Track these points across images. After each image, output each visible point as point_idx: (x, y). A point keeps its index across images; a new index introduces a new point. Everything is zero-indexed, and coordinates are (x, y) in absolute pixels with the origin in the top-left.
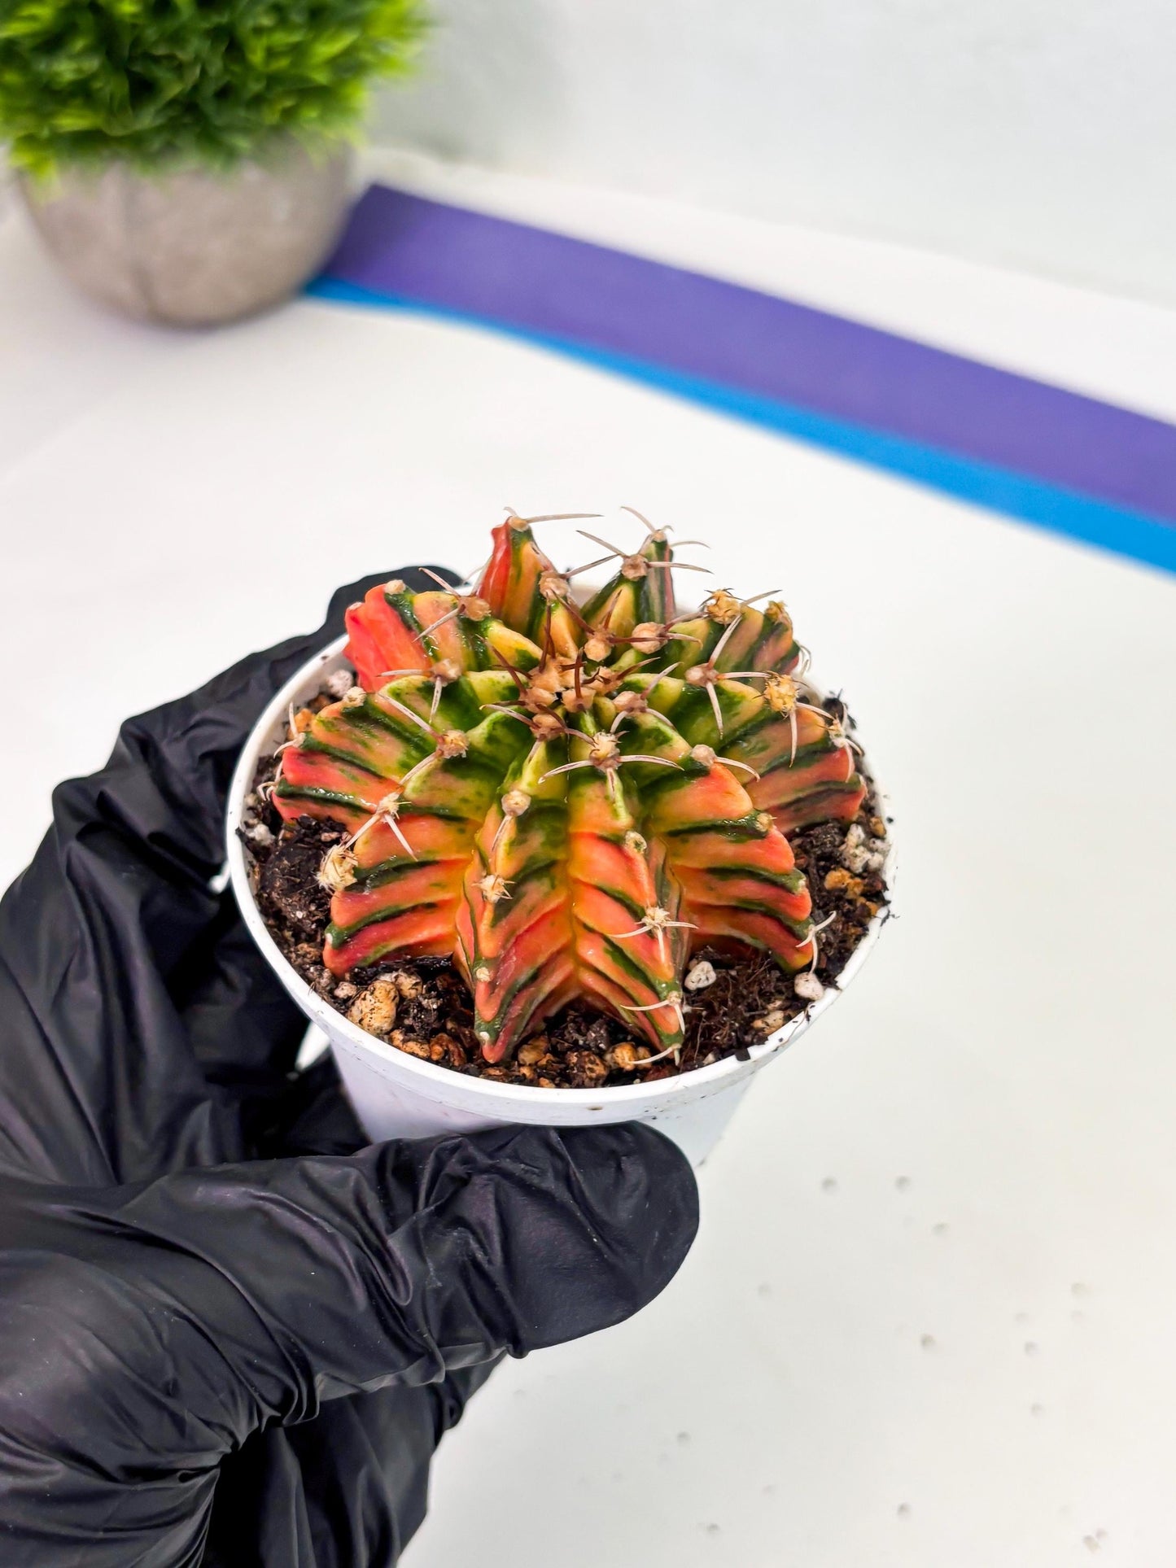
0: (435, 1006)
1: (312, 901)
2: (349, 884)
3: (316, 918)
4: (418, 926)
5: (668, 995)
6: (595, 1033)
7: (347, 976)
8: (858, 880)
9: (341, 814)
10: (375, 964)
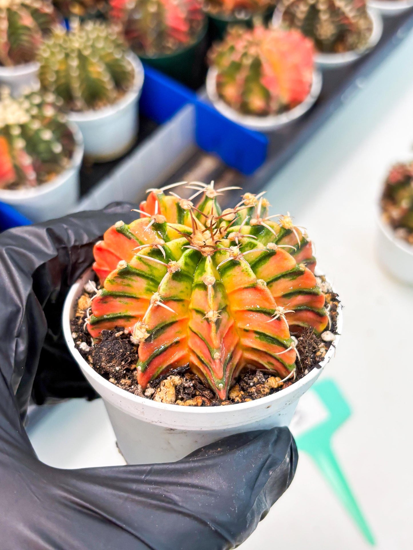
0: (192, 385)
1: (122, 361)
2: (147, 337)
3: (125, 368)
4: (172, 354)
5: (291, 344)
6: (258, 376)
7: (148, 385)
8: (328, 295)
9: (121, 323)
10: (158, 377)
